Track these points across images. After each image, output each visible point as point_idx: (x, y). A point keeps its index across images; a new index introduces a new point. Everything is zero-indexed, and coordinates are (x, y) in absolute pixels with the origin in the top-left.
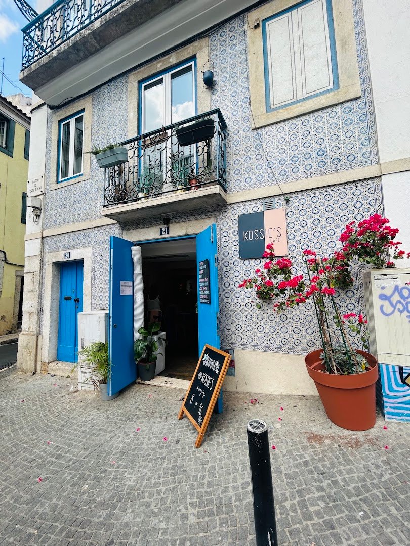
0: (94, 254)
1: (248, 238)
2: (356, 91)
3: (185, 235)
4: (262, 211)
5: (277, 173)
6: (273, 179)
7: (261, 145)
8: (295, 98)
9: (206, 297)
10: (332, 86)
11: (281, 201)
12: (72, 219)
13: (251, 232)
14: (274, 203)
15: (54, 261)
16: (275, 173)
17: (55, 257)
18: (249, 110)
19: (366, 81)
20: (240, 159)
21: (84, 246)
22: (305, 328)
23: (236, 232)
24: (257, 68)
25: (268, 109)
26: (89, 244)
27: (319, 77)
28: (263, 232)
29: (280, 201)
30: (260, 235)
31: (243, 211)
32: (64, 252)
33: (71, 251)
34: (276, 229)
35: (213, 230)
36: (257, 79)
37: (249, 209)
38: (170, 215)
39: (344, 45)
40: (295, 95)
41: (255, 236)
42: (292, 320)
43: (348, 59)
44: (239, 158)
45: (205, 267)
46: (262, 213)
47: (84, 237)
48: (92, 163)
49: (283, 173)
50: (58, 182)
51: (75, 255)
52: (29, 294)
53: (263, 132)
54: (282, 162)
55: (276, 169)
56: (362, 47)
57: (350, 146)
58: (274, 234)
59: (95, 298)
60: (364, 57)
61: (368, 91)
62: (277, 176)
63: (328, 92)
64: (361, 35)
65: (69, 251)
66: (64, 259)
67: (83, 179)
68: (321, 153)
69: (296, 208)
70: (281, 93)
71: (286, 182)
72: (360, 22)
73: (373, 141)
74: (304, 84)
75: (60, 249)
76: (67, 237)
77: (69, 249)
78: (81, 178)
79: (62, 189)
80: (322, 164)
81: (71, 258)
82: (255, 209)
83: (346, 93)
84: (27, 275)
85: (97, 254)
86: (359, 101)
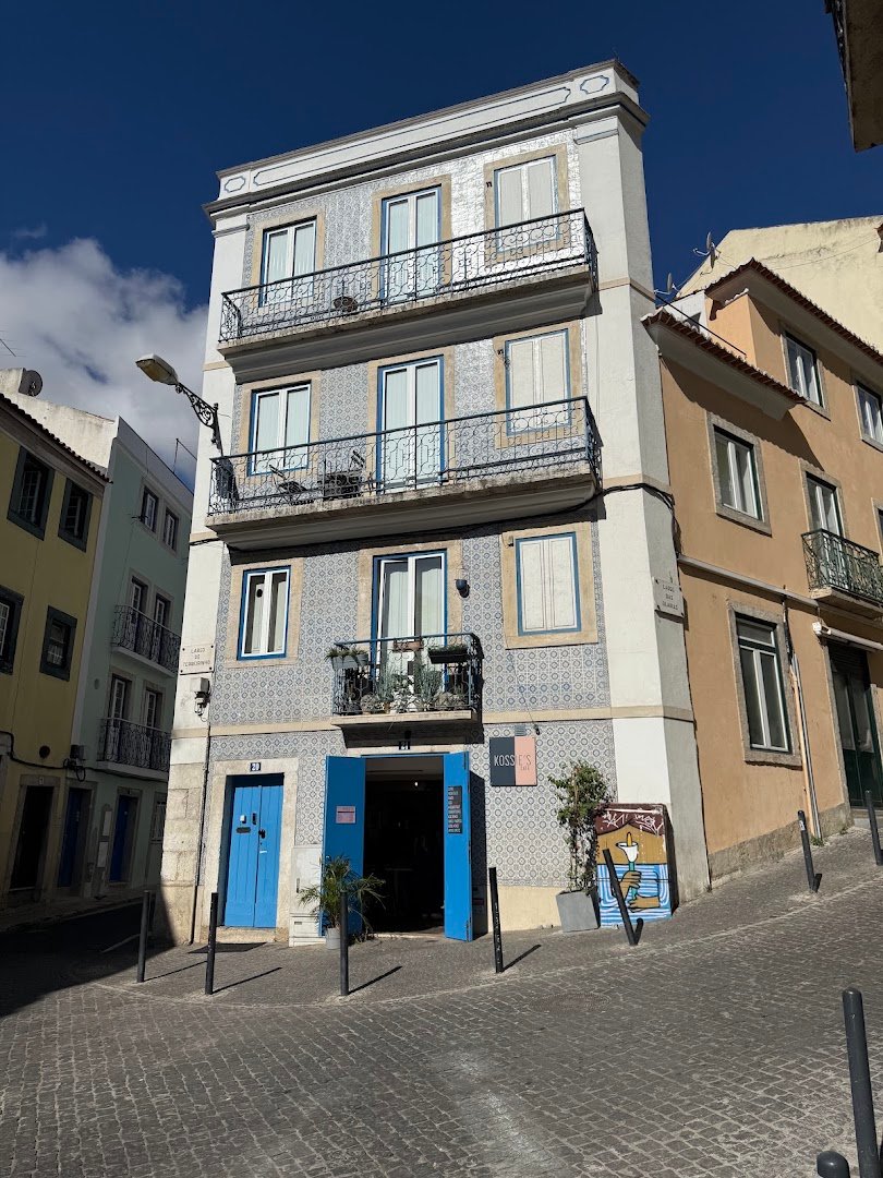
0: (301, 767)
1: (499, 764)
2: (594, 637)
3: (430, 753)
4: (512, 735)
5: (527, 700)
6: (524, 704)
7: (513, 668)
8: (545, 628)
9: (457, 826)
10: (576, 626)
11: (530, 729)
12: (265, 716)
13: (501, 757)
14: (524, 730)
15: (230, 773)
16: (525, 699)
17: (233, 767)
18: (502, 627)
19: (602, 629)
21: (285, 755)
23: (487, 756)
24: (510, 586)
25: (521, 632)
26: (294, 754)
27: (567, 617)
28: (513, 758)
30: (511, 761)
31: (497, 733)
32: (249, 762)
33: (262, 761)
35: (466, 755)
36: (510, 598)
37: (502, 733)
38: (412, 728)
39: (585, 592)
40: (545, 625)
41: (506, 761)
43: (588, 604)
45: (456, 793)
46: (513, 738)
47: (287, 742)
48: (301, 642)
49: (533, 700)
50: (239, 658)
51: (269, 767)
52: (177, 824)
53: (516, 654)
54: (533, 689)
55: (528, 695)
56: (600, 597)
57: (590, 686)
58: (524, 762)
59: (302, 827)
60: (599, 607)
61: (602, 640)
62: (528, 702)
63: (573, 630)
64: (599, 586)
65: (260, 761)
66: (249, 773)
67: (287, 662)
68: (567, 686)
69: (545, 737)
70: (532, 620)
71: (535, 709)
72: (598, 575)
73: (606, 685)
74: (553, 617)
75: (242, 757)
76: (255, 740)
77: (259, 758)
78: (283, 661)
79: (248, 670)
80: (567, 698)
81: (263, 772)
82: (507, 733)
83: (586, 636)
84: (174, 793)
85: (306, 768)
86: (597, 646)
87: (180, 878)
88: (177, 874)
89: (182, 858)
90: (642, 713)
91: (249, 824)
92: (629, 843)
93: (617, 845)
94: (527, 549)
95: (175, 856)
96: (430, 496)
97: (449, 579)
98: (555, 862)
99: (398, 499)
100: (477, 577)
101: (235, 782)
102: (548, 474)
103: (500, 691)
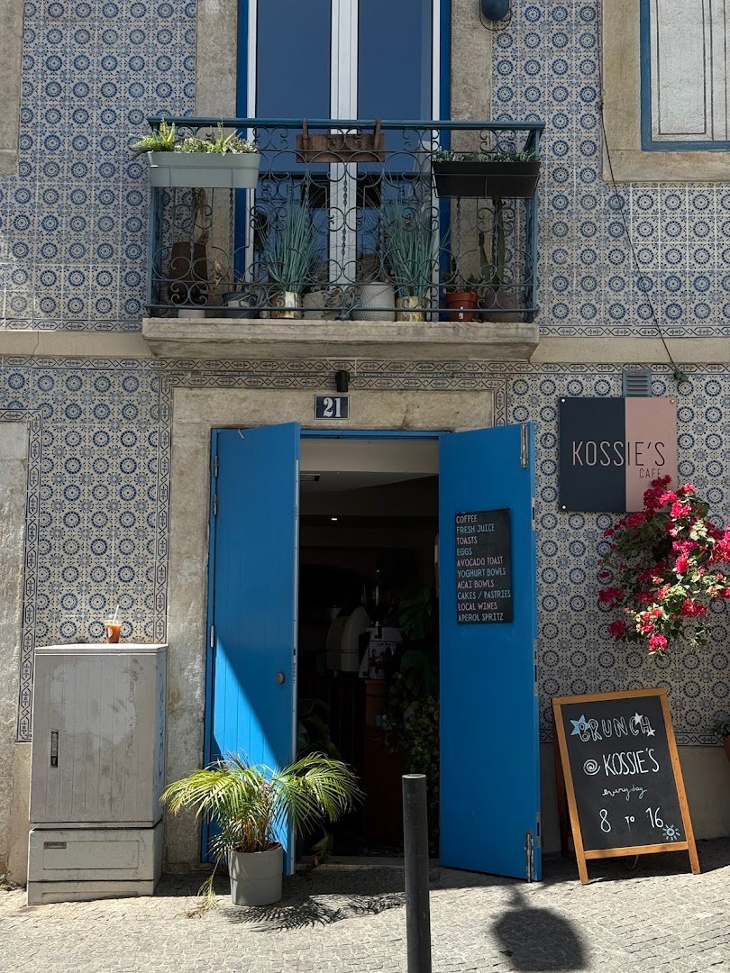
0: (36, 449)
1: (584, 461)
3: (401, 429)
4: (621, 395)
5: (659, 309)
6: (651, 320)
7: (625, 230)
8: (709, 132)
11: (661, 380)
13: (591, 445)
14: (649, 382)
16: (654, 307)
18: (597, 126)
20: (569, 252)
22: (711, 684)
23: (551, 441)
25: (647, 143)
26: (13, 412)
28: (622, 450)
29: (663, 379)
30: (614, 457)
31: (572, 387)
34: (653, 446)
37: (587, 386)
38: (354, 364)
40: (709, 126)
41: (601, 456)
42: (682, 666)
44: (565, 248)
46: (621, 400)
49: (674, 312)
53: (631, 195)
54: (673, 284)
55: (659, 297)
62: (660, 316)
69: (699, 401)
70: (676, 110)
71: (679, 333)
82: (602, 388)
85: (50, 452)
103: (589, 283)
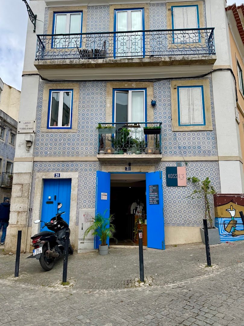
0: (80, 176)
2: (211, 128)
3: (140, 172)
7: (176, 139)
9: (155, 201)
10: (203, 123)
11: (183, 164)
13: (171, 175)
15: (44, 177)
17: (46, 175)
18: (171, 122)
19: (214, 125)
21: (72, 171)
23: (165, 174)
24: (175, 105)
25: (179, 125)
26: (76, 170)
27: (199, 119)
28: (177, 175)
30: (175, 177)
31: (168, 165)
32: (54, 174)
33: (61, 173)
36: (175, 111)
37: (171, 165)
38: (131, 161)
39: (207, 110)
40: (190, 122)
43: (209, 115)
44: (166, 142)
45: (155, 188)
46: (176, 167)
47: (72, 165)
48: (79, 123)
49: (185, 152)
50: (48, 128)
51: (64, 175)
52: (17, 199)
53: (177, 133)
54: (185, 148)
55: (182, 150)
56: (213, 112)
57: (209, 147)
58: (181, 177)
59: (80, 202)
60: (213, 116)
61: (215, 129)
62: (182, 153)
63: (202, 125)
64: (213, 108)
65: (59, 173)
66: (54, 178)
67: (72, 131)
68: (199, 147)
69: (190, 167)
70: (184, 119)
71: (186, 156)
72: (212, 103)
73: (216, 147)
74: (193, 119)
75: (50, 171)
76: (57, 164)
77: (59, 171)
78: (70, 130)
79: (52, 133)
80: (199, 152)
81: (61, 177)
82: (173, 165)
83: (208, 127)
84: (16, 186)
85: (82, 177)
86: (212, 132)
87: (19, 223)
88: (18, 222)
89: (20, 215)
90: (231, 159)
91: (53, 200)
92: (232, 209)
93: (226, 210)
94: (182, 91)
95: (16, 214)
96: (145, 61)
97: (148, 101)
98: (195, 217)
99: (130, 61)
100: (160, 101)
101: (46, 182)
102: (199, 57)
103: (170, 148)
